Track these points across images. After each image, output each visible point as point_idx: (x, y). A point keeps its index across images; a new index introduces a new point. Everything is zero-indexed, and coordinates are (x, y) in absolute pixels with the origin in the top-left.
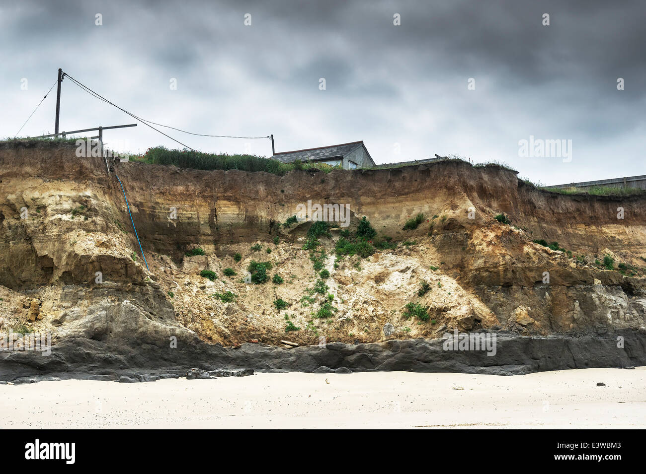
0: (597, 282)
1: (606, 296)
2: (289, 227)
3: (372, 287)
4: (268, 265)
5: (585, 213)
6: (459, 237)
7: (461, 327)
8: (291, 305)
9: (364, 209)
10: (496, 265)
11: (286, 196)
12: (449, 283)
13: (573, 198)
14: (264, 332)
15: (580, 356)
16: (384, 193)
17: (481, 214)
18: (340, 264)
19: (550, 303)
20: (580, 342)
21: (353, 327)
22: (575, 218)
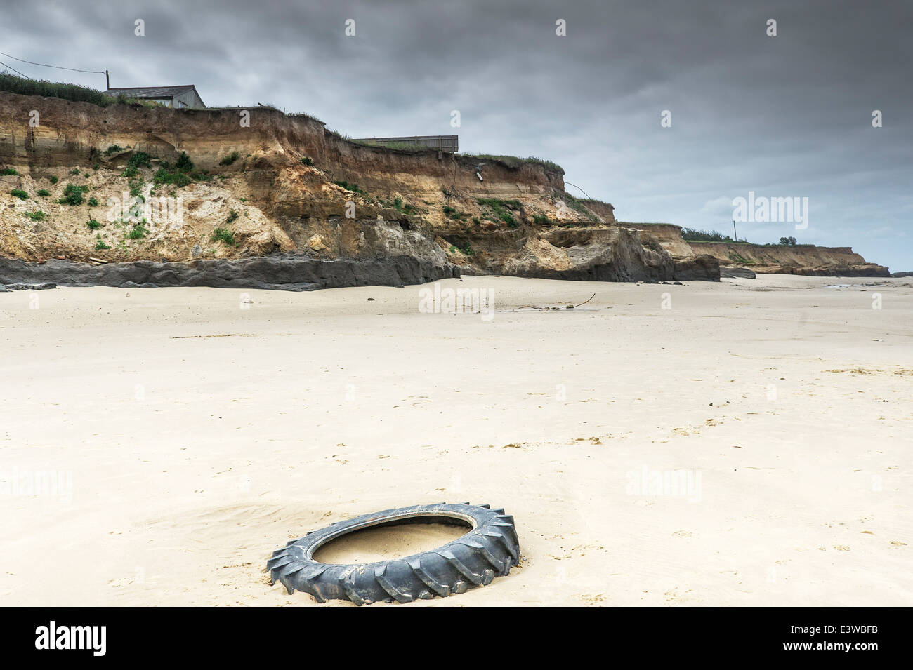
0: (380, 217)
1: (386, 229)
2: (110, 156)
3: (185, 213)
4: (85, 189)
5: (382, 162)
6: (268, 174)
7: (262, 250)
8: (104, 226)
9: (184, 144)
10: (297, 200)
11: (108, 126)
12: (255, 213)
13: (374, 149)
14: (73, 249)
15: (361, 277)
16: (203, 131)
17: (289, 156)
18: (156, 192)
19: (341, 233)
20: (362, 266)
21: (163, 247)
22: (373, 166)
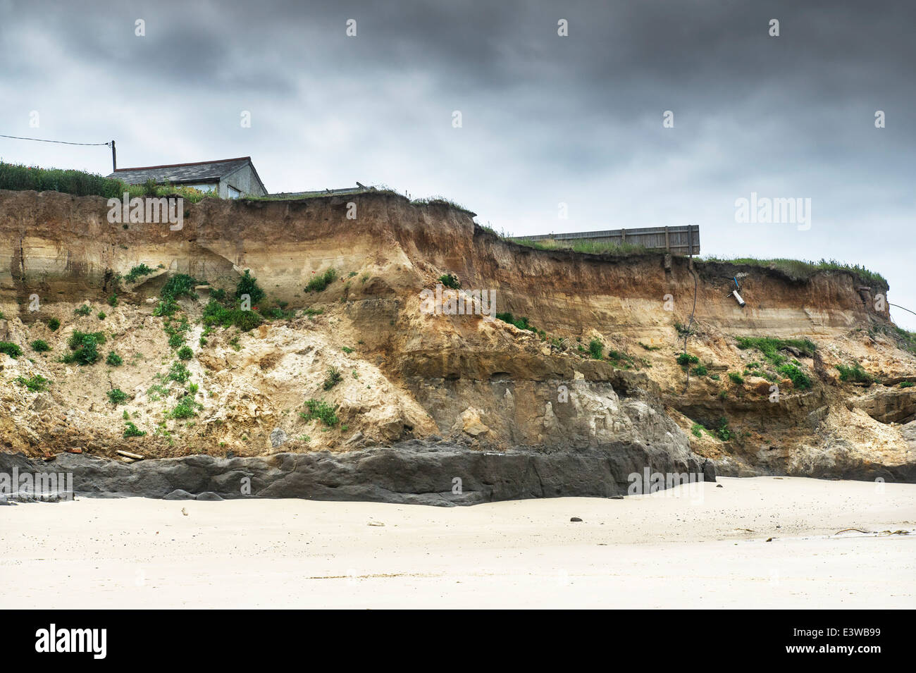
0: (579, 376)
1: (590, 396)
2: (134, 282)
3: (256, 374)
4: (100, 338)
5: (567, 277)
6: (386, 304)
7: (384, 436)
8: (133, 398)
9: (248, 258)
10: (438, 348)
11: (131, 234)
12: (370, 372)
13: (552, 255)
14: (92, 437)
15: (550, 480)
16: (277, 236)
17: (420, 273)
18: (210, 340)
19: (512, 404)
20: (551, 461)
21: (226, 432)
22: (552, 284)
